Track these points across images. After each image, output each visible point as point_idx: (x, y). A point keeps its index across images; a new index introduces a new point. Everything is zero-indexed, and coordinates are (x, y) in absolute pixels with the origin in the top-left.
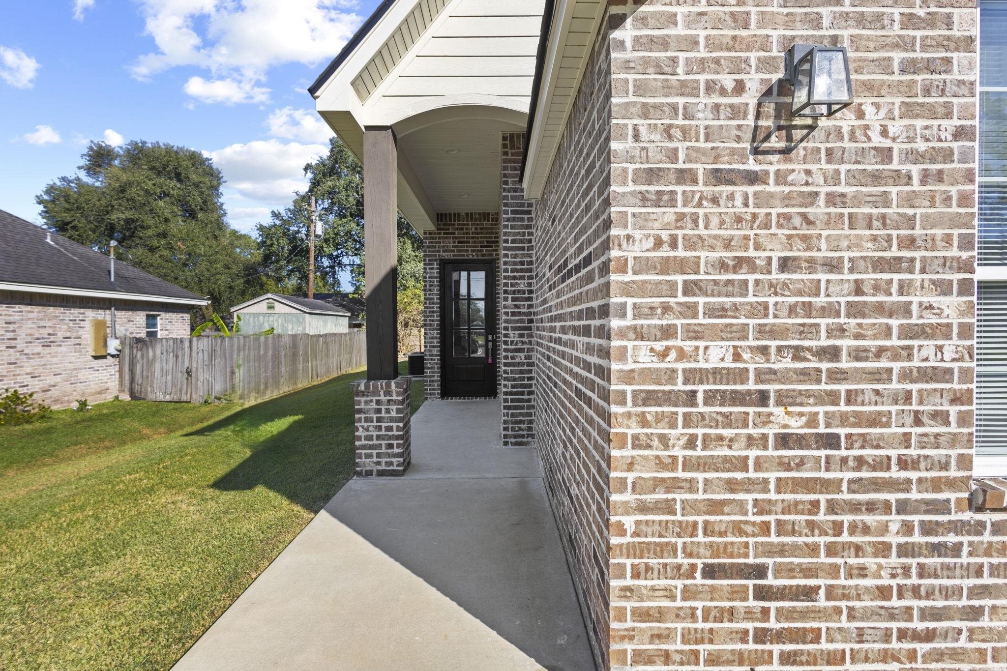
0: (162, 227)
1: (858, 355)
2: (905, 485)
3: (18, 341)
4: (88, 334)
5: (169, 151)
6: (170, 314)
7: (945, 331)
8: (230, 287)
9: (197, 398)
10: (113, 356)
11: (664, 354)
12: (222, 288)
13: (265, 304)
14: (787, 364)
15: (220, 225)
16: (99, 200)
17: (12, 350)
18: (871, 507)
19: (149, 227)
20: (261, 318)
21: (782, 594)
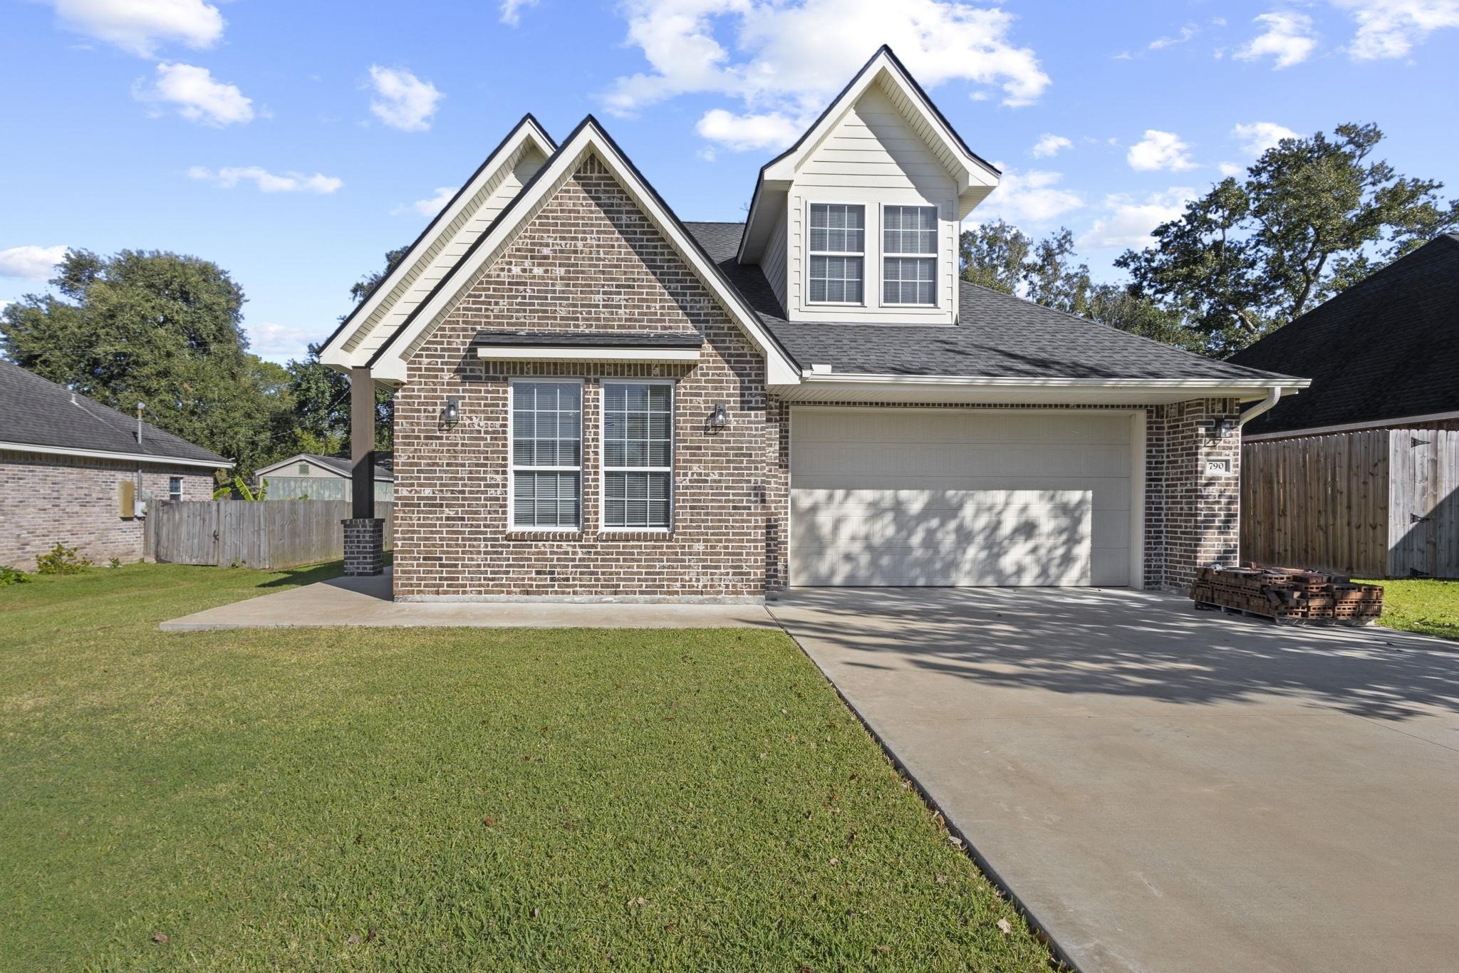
0: (164, 364)
1: (471, 492)
2: (485, 533)
3: (62, 501)
4: (117, 496)
5: (172, 262)
6: (193, 477)
7: (497, 486)
8: (253, 443)
9: (224, 561)
10: (139, 518)
11: (410, 492)
12: (242, 445)
13: (296, 467)
14: (449, 495)
15: (239, 359)
16: (80, 327)
17: (56, 508)
18: (475, 539)
19: (145, 364)
20: (292, 483)
21: (447, 566)
